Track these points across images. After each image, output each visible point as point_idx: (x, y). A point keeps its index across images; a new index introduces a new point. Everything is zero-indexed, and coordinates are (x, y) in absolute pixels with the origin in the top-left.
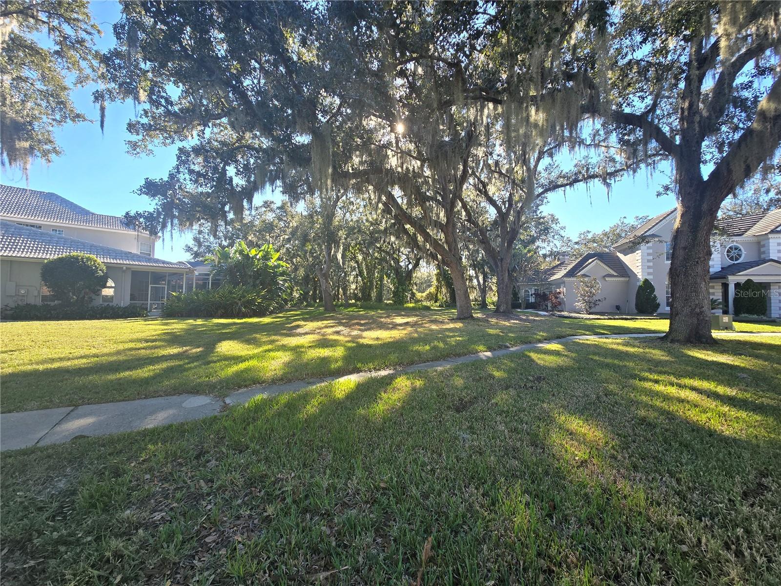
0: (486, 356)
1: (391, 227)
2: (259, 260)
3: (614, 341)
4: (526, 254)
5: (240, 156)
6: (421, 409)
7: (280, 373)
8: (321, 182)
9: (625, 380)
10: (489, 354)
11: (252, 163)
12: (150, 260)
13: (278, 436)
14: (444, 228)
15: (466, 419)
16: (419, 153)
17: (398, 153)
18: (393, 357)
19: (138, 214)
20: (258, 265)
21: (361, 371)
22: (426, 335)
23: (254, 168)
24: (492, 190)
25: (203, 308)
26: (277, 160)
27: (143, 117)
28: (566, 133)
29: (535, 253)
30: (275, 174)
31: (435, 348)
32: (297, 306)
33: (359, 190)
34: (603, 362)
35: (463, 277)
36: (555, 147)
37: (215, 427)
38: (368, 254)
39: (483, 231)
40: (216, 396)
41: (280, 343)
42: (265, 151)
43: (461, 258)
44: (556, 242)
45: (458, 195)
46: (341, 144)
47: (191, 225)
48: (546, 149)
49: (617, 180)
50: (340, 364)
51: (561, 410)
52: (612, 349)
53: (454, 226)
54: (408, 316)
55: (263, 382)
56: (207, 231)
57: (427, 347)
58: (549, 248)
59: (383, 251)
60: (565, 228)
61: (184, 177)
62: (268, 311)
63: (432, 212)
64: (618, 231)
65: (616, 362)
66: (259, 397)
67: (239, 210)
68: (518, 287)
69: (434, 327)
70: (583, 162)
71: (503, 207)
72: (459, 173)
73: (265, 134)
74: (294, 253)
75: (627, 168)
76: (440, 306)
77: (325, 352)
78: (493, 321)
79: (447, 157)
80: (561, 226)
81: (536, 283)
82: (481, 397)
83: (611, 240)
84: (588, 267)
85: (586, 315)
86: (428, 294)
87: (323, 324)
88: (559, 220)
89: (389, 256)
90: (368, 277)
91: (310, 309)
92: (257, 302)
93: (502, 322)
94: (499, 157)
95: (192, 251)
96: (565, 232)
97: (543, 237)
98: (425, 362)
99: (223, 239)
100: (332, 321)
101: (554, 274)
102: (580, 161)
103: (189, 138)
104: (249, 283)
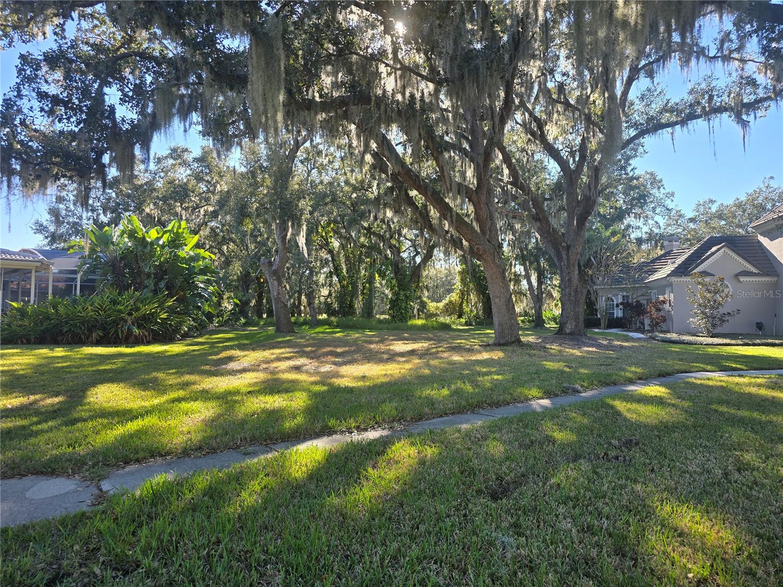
0: (542, 406)
1: (385, 194)
2: (163, 247)
3: (753, 380)
4: (609, 238)
5: (128, 70)
6: (434, 495)
7: (196, 438)
8: (266, 117)
9: (769, 445)
10: (546, 402)
11: (148, 82)
13: (191, 545)
14: (474, 196)
15: (508, 512)
16: (433, 70)
17: (396, 69)
18: (389, 408)
20: (162, 255)
21: (335, 432)
22: (445, 371)
23: (152, 91)
24: (552, 131)
25: (65, 330)
26: (193, 78)
28: (676, 37)
29: (624, 236)
30: (190, 102)
31: (457, 392)
33: (331, 130)
34: (735, 416)
35: (504, 277)
36: (657, 60)
37: (83, 532)
38: (348, 239)
39: (537, 201)
40: (85, 479)
41: (199, 387)
42: (171, 62)
43: (500, 246)
44: (658, 218)
45: (496, 141)
46: (300, 52)
47: (44, 186)
48: (643, 63)
49: (758, 115)
50: (299, 420)
51: (665, 495)
52: (750, 395)
53: (490, 193)
54: (415, 340)
55: (168, 453)
56: (72, 198)
57: (445, 392)
58: (645, 229)
59: (374, 234)
60: (673, 194)
61: (30, 105)
62: (179, 333)
63: (453, 168)
64: (760, 200)
65: (756, 415)
66: (161, 479)
67: (126, 162)
68: (596, 292)
69: (456, 358)
70: (703, 86)
71: (571, 161)
72: (498, 104)
73: (170, 34)
74: (223, 237)
75: (776, 96)
76: (466, 324)
77: (274, 402)
78: (555, 347)
79: (478, 77)
80: (667, 191)
81: (624, 286)
82: (534, 474)
83: (749, 214)
84: (711, 259)
85: (707, 339)
86: (447, 304)
87: (273, 354)
88: (664, 182)
89: (384, 241)
90: (349, 277)
91: (251, 330)
92: (160, 319)
93: (567, 350)
94: (565, 78)
95: (47, 232)
96: (672, 201)
97: (637, 210)
98: (441, 416)
99: (101, 212)
100: (288, 350)
101: (654, 271)
102: (699, 84)
103: (39, 38)
104: (147, 287)
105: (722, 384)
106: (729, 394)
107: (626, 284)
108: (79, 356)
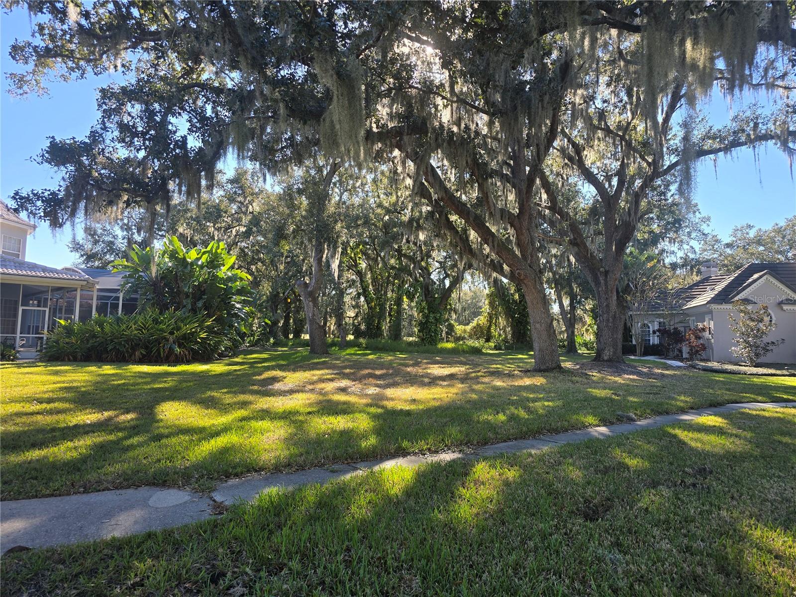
0: (602, 434)
2: (202, 267)
4: (645, 263)
5: (189, 100)
10: (603, 429)
12: (22, 265)
14: (516, 222)
15: (606, 532)
17: (452, 102)
18: (453, 432)
19: (35, 195)
20: (202, 275)
21: (409, 454)
22: (491, 396)
24: (590, 157)
25: (110, 348)
27: (37, 35)
29: (659, 261)
31: (512, 418)
32: (259, 344)
35: (545, 303)
38: (377, 260)
39: (575, 225)
40: (196, 491)
41: (258, 407)
44: (694, 243)
50: (372, 441)
51: (752, 521)
53: (531, 217)
54: (451, 364)
55: (261, 469)
57: (502, 417)
58: (680, 254)
59: (405, 256)
60: (709, 219)
62: (217, 353)
63: (495, 194)
68: (632, 318)
69: (499, 383)
70: (748, 113)
71: (608, 185)
74: (252, 257)
76: (496, 348)
77: (340, 423)
78: (595, 375)
79: (529, 108)
80: (703, 215)
81: (661, 312)
82: (618, 498)
83: (789, 240)
84: (753, 286)
85: (751, 368)
86: (475, 327)
87: (314, 375)
88: (699, 207)
89: (414, 263)
90: (378, 298)
91: (282, 351)
92: (200, 338)
93: (609, 377)
94: (606, 104)
95: (82, 250)
96: (708, 225)
97: (671, 235)
98: (505, 441)
99: (135, 231)
100: (327, 371)
101: (693, 298)
102: (744, 112)
103: (111, 70)
104: (185, 306)
105: (779, 415)
106: (789, 426)
107: (663, 310)
108: (129, 374)
